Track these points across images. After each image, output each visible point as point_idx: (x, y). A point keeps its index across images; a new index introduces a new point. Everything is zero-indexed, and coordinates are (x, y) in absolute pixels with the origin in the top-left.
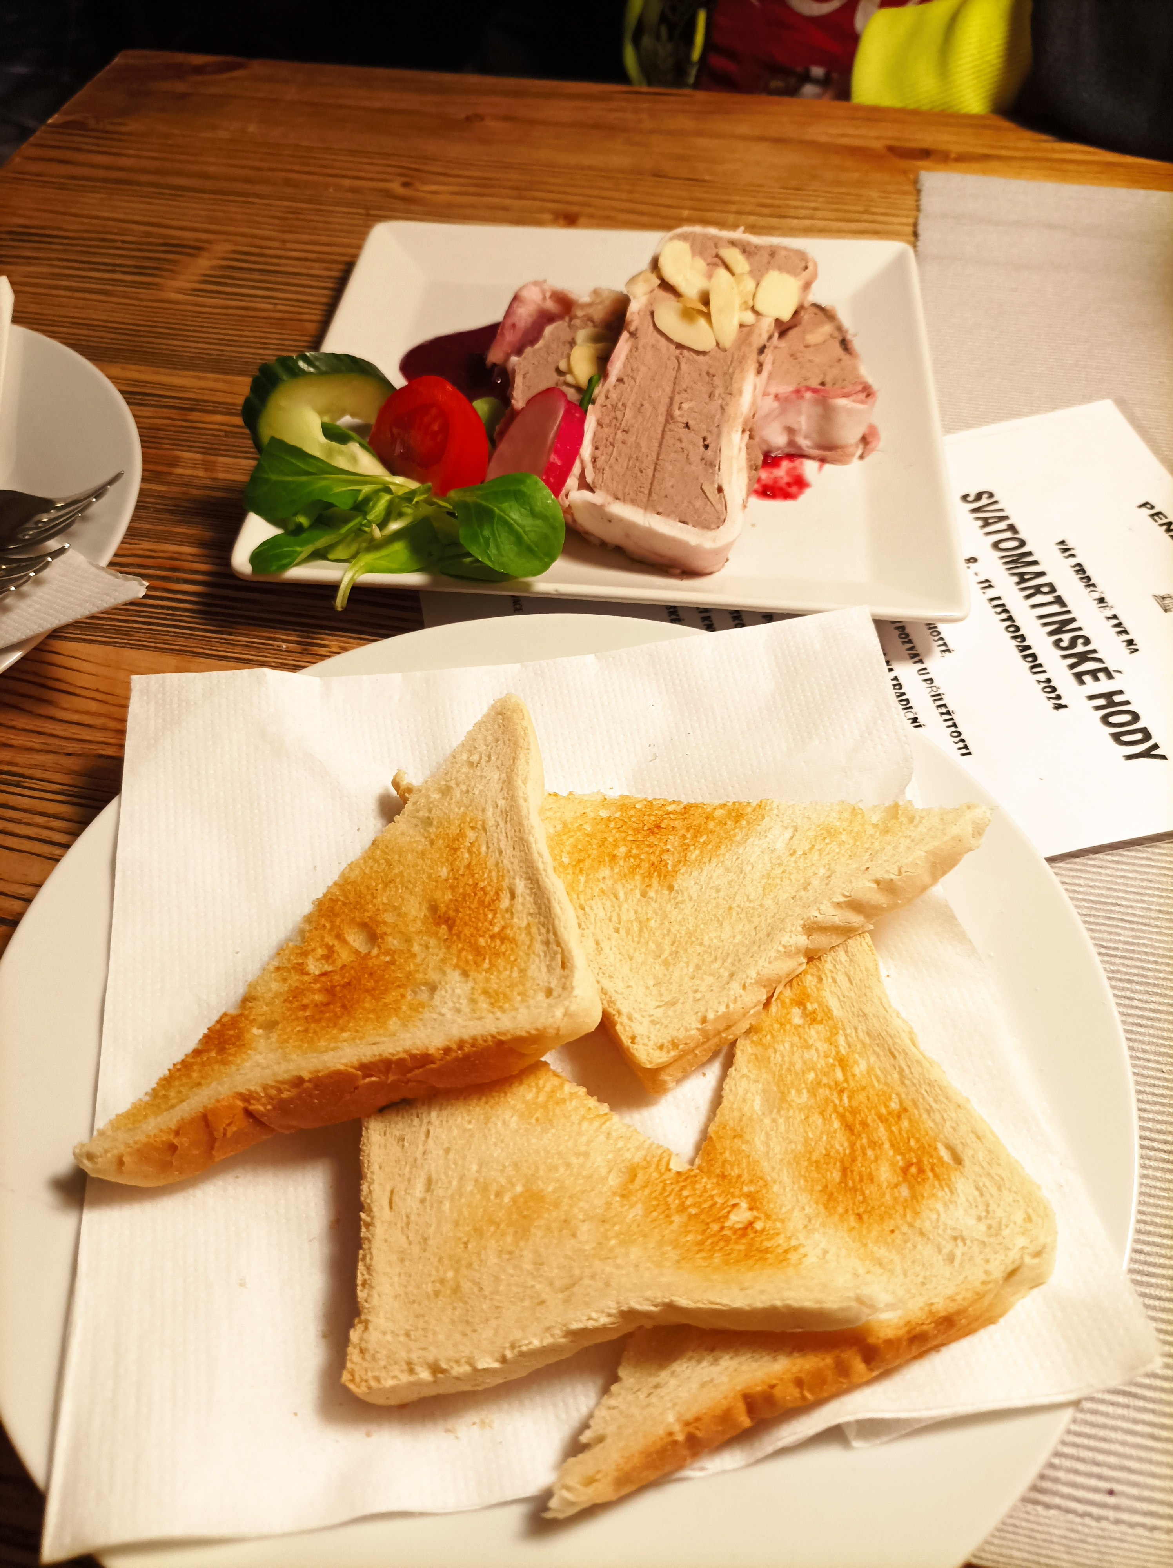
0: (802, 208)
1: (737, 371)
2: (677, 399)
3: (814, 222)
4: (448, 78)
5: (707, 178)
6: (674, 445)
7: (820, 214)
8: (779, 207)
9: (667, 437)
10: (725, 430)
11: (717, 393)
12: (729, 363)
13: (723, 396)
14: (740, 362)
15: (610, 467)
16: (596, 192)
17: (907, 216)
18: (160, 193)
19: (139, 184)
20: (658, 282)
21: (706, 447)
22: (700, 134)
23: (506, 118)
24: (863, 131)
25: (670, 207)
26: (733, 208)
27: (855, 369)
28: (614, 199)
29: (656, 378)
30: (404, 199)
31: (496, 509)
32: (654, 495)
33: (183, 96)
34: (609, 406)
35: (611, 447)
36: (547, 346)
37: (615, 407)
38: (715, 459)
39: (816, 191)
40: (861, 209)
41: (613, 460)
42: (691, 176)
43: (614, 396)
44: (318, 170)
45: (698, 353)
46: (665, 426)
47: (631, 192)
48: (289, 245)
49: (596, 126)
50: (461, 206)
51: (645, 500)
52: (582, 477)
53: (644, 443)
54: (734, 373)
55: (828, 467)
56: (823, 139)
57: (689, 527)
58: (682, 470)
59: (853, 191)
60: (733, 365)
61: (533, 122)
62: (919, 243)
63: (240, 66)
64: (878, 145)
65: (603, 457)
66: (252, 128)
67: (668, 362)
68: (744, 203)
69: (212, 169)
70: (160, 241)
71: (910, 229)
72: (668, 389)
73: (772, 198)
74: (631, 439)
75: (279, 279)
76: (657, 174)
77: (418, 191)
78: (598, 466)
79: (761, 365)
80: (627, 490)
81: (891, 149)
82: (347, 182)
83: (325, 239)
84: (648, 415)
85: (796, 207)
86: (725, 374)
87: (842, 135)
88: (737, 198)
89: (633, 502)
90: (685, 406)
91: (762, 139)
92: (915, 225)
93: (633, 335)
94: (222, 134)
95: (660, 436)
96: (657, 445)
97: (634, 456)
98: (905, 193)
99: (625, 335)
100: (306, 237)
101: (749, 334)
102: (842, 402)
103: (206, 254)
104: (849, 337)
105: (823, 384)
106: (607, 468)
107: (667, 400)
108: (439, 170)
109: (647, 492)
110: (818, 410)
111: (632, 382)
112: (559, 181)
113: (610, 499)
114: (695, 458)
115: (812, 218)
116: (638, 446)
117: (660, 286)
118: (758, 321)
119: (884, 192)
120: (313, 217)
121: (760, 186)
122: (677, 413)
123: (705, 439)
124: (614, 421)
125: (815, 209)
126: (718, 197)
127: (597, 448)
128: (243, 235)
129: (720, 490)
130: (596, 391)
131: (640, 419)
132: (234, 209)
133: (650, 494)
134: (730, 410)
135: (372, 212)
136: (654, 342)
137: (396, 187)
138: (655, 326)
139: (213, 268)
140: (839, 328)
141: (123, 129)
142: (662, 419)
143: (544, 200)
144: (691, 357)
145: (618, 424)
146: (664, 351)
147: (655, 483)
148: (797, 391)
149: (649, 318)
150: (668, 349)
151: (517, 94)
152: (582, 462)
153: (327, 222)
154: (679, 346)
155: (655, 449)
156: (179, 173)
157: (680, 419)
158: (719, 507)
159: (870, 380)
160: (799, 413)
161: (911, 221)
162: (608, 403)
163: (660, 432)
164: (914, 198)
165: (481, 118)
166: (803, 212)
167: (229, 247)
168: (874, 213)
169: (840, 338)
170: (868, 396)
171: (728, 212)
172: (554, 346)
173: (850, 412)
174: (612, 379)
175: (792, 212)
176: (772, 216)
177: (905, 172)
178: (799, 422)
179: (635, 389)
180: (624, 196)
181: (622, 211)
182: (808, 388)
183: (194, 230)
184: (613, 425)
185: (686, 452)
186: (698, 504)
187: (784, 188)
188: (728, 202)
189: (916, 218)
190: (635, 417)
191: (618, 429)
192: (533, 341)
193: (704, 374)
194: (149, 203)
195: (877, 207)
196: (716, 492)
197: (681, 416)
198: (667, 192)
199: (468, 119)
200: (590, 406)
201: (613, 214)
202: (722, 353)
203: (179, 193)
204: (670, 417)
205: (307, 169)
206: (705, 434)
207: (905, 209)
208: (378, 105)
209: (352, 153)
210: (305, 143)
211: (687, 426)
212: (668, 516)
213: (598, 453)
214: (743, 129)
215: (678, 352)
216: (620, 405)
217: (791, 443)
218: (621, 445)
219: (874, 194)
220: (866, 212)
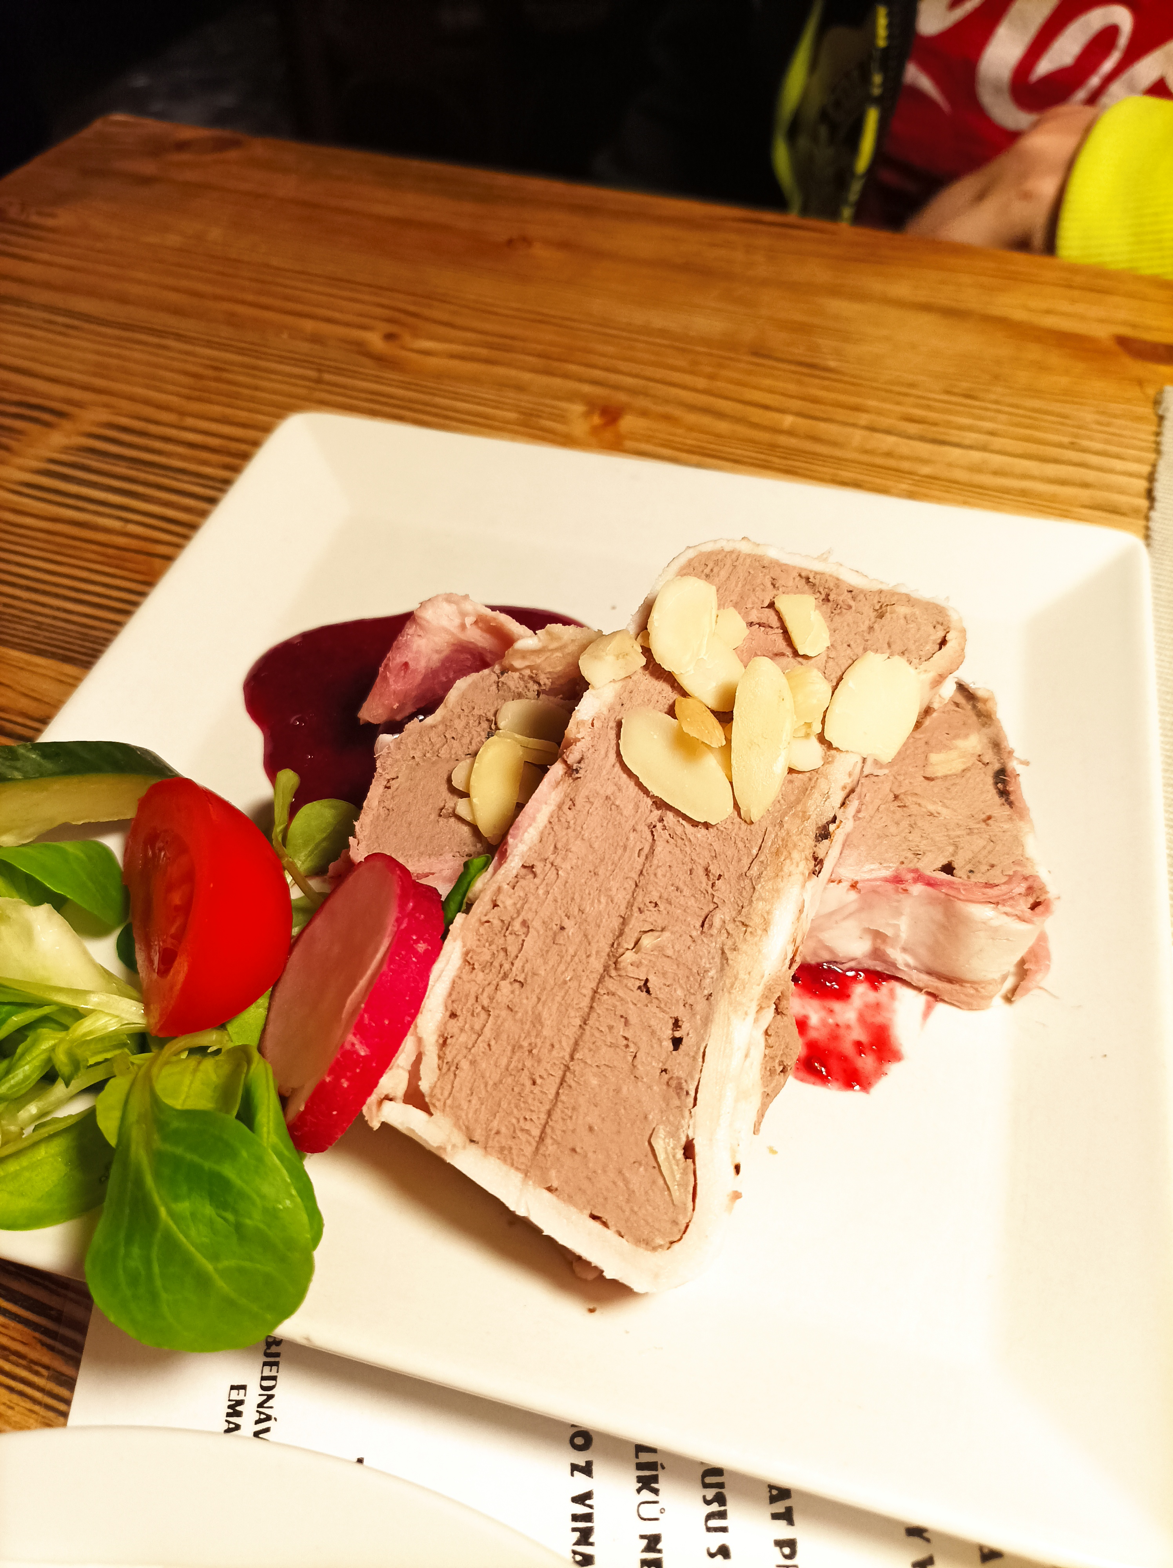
0: (970, 429)
1: (769, 872)
2: (636, 924)
3: (986, 455)
4: (503, 180)
5: (832, 364)
6: (611, 1028)
7: (998, 443)
8: (935, 424)
9: (599, 1009)
10: (722, 1005)
11: (717, 920)
12: (755, 852)
13: (730, 927)
14: (778, 853)
15: (473, 1063)
16: (659, 373)
17: (1139, 461)
18: (51, 322)
19: (30, 305)
20: (643, 661)
21: (677, 1042)
22: (835, 291)
23: (564, 245)
24: (1080, 308)
25: (766, 407)
26: (864, 419)
27: (1017, 841)
28: (684, 387)
29: (601, 871)
30: (380, 360)
31: (163, 1212)
32: (548, 1141)
33: (145, 181)
34: (496, 922)
35: (483, 1015)
36: (446, 723)
37: (507, 926)
38: (690, 1075)
39: (996, 402)
40: (1066, 440)
41: (481, 1045)
42: (809, 360)
43: (508, 901)
44: (278, 303)
45: (695, 824)
46: (601, 980)
47: (712, 377)
48: (190, 421)
49: (687, 267)
50: (458, 378)
51: (529, 1150)
52: (414, 1074)
53: (549, 1016)
54: (760, 876)
55: (940, 1008)
56: (1019, 315)
57: (610, 1234)
58: (618, 1091)
59: (1056, 407)
60: (762, 858)
61: (598, 254)
62: (1154, 514)
63: (235, 144)
64: (1103, 332)
65: (463, 1038)
66: (215, 233)
67: (632, 836)
68: (880, 413)
69: (135, 290)
70: (16, 397)
71: (1143, 484)
72: (622, 897)
73: (929, 408)
74: (526, 1002)
75: (152, 478)
76: (759, 351)
77: (403, 348)
78: (449, 1058)
79: (819, 862)
80: (495, 1124)
81: (1123, 342)
82: (309, 326)
83: (243, 415)
84: (571, 951)
85: (961, 428)
86: (743, 876)
87: (1048, 312)
88: (872, 403)
89: (505, 1154)
90: (647, 941)
91: (926, 308)
92: (1151, 478)
93: (571, 771)
94: (173, 239)
95: (585, 1003)
96: (578, 1022)
97: (525, 1044)
98: (1139, 419)
99: (557, 770)
100: (216, 410)
101: (805, 791)
102: (982, 912)
103: (67, 425)
104: (1014, 765)
105: (948, 869)
106: (465, 1065)
107: (616, 923)
108: (445, 317)
109: (536, 1132)
110: (937, 914)
111: (552, 874)
112: (610, 349)
113: (458, 1138)
114: (649, 1066)
115: (984, 448)
116: (538, 1020)
117: (646, 667)
118: (827, 761)
119: (1103, 413)
120: (241, 379)
121: (912, 385)
122: (629, 957)
123: (676, 1024)
124: (502, 954)
125: (992, 433)
126: (842, 398)
127: (453, 1015)
128: (131, 398)
129: (689, 1151)
130: (478, 884)
131: (553, 959)
132: (137, 355)
133: (542, 1139)
134: (740, 962)
135: (327, 377)
136: (610, 789)
137: (375, 340)
138: (619, 754)
139: (66, 449)
140: (997, 745)
141: (50, 222)
142: (597, 964)
143: (581, 380)
144: (679, 830)
145: (507, 966)
146: (628, 810)
147: (557, 1115)
148: (897, 880)
149: (612, 734)
150: (637, 807)
151: (589, 210)
152: (420, 1040)
153: (256, 388)
154: (660, 804)
155: (572, 1032)
156: (91, 293)
157: (632, 971)
158: (680, 1195)
159: (1043, 873)
160: (898, 913)
161: (1146, 469)
162: (494, 916)
163: (588, 992)
164: (1154, 428)
165: (526, 241)
166: (971, 437)
167: (104, 416)
168: (1084, 450)
169: (997, 766)
170: (1035, 906)
171: (854, 425)
172: (459, 724)
173: (995, 932)
174: (513, 864)
175: (954, 435)
176: (922, 439)
177: (1140, 383)
178: (897, 927)
179: (556, 890)
180: (701, 383)
181: (693, 408)
182: (920, 878)
183: (70, 384)
184: (496, 964)
185: (632, 1049)
186: (638, 1178)
187: (948, 392)
188: (857, 408)
189: (1154, 466)
190: (544, 954)
191: (505, 977)
192: (428, 709)
193: (701, 872)
194: (30, 337)
195: (1091, 439)
196: (680, 1154)
197: (637, 965)
198: (767, 382)
199: (510, 242)
200: (460, 918)
201: (677, 412)
202: (744, 826)
203: (76, 323)
204: (614, 960)
205: (263, 300)
206: (680, 1012)
207: (1134, 448)
208: (393, 211)
209: (334, 280)
210: (275, 262)
211: (645, 987)
212: (570, 1199)
213: (454, 1026)
214: (902, 289)
215: (657, 813)
216: (517, 926)
217: (877, 954)
218: (504, 1013)
219: (1088, 416)
220: (1072, 446)
